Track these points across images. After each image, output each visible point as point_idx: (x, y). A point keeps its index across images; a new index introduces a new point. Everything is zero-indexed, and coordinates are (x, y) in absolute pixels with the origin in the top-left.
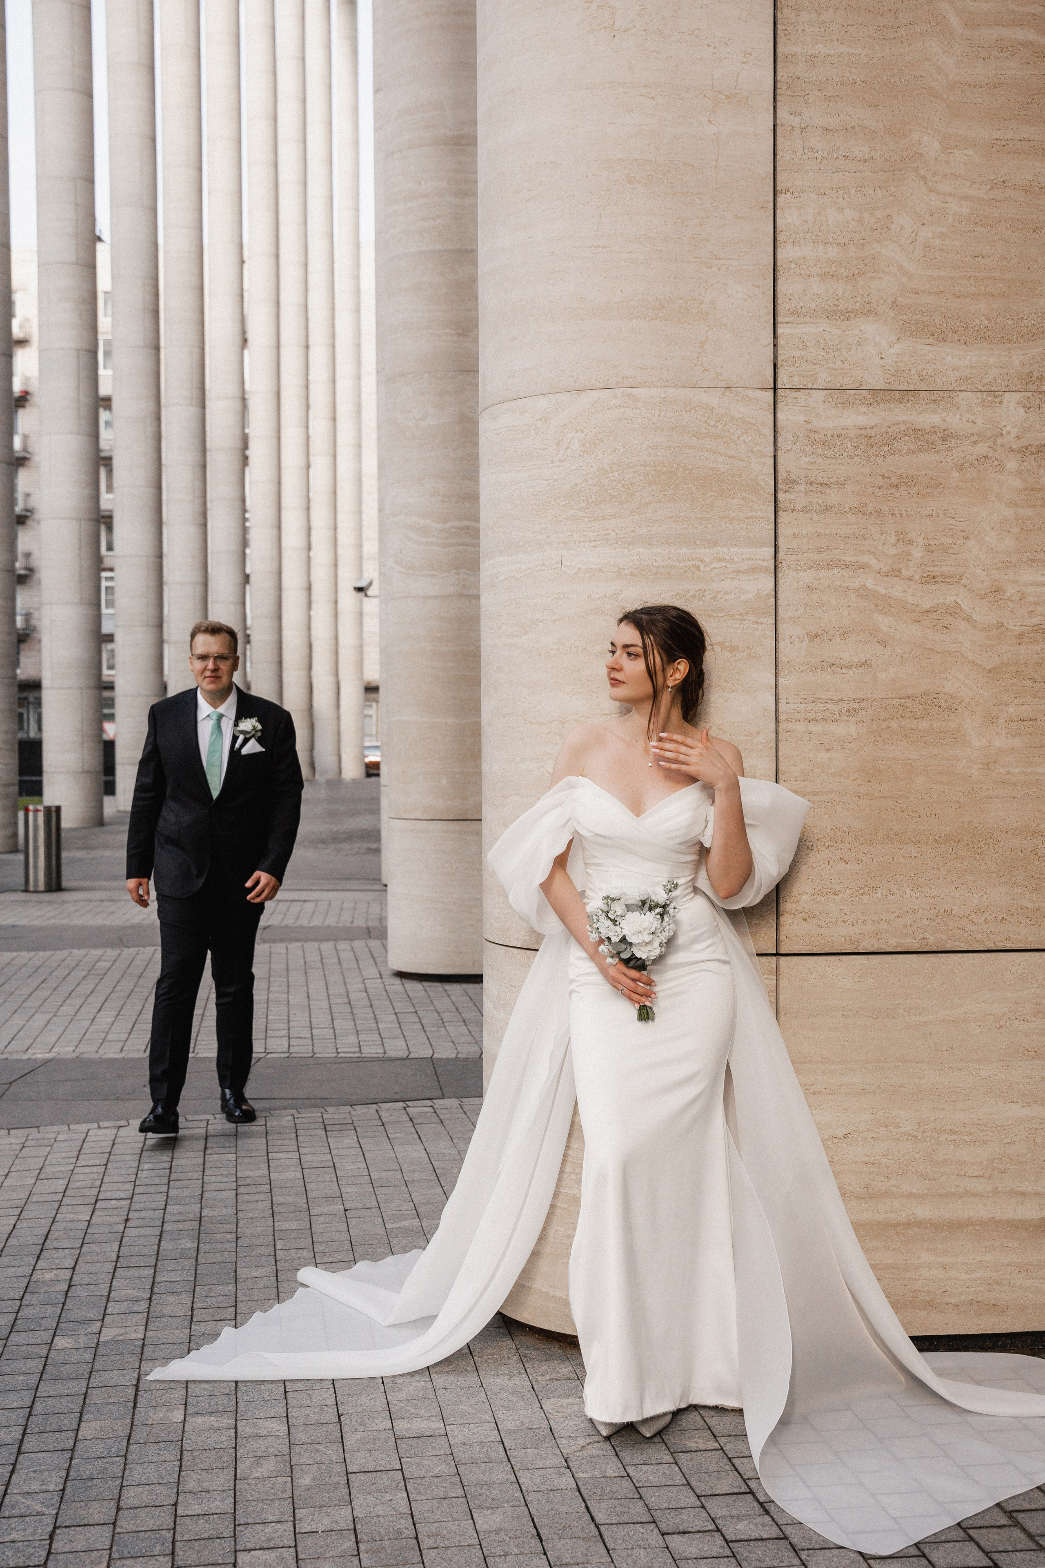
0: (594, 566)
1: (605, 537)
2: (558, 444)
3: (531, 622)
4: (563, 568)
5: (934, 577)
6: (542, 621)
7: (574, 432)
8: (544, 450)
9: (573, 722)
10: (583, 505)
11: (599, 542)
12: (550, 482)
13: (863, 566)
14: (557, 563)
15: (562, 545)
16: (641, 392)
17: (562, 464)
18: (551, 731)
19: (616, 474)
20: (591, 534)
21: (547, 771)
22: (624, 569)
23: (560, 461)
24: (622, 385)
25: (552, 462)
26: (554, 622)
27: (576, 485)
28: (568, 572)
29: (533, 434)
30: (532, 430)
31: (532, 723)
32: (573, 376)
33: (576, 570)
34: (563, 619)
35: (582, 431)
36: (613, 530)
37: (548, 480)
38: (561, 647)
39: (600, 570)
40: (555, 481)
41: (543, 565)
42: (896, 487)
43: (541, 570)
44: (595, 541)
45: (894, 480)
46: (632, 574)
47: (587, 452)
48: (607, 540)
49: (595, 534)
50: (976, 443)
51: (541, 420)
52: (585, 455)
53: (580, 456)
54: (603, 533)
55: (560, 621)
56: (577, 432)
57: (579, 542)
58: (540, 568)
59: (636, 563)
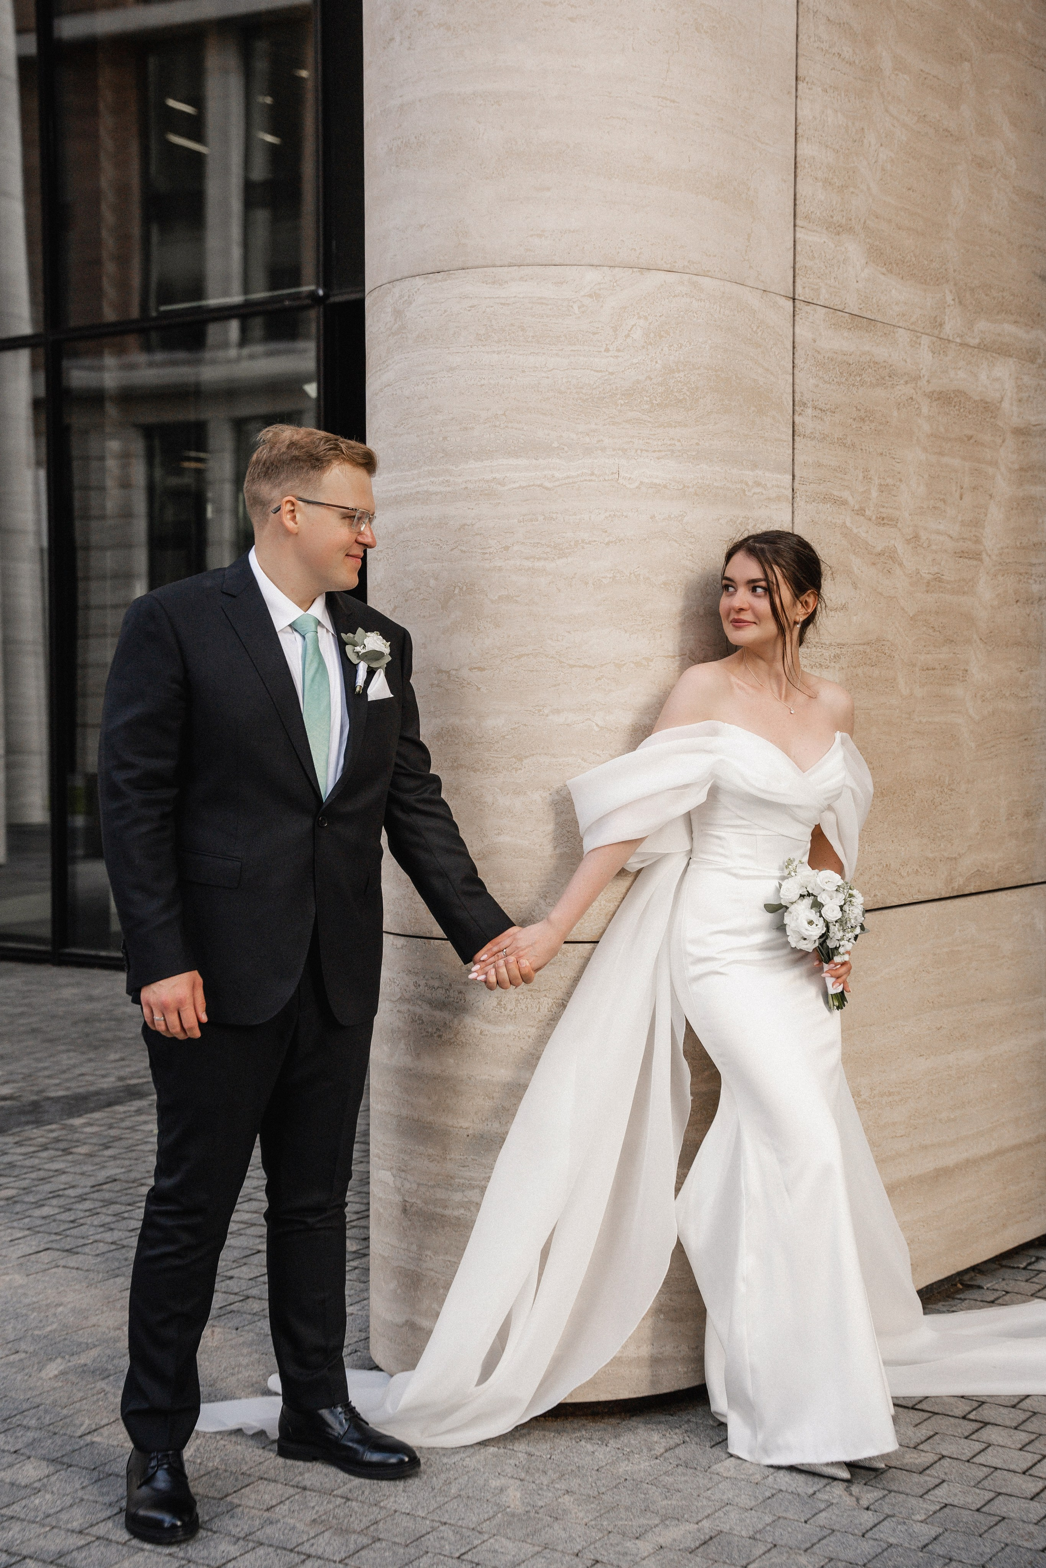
0: (655, 481)
1: (671, 448)
2: (615, 329)
3: (572, 543)
4: (621, 481)
5: (883, 519)
6: (589, 543)
7: (636, 317)
8: (594, 334)
9: (632, 665)
10: (647, 407)
11: (663, 453)
12: (603, 374)
13: (844, 503)
14: (612, 473)
15: (620, 453)
16: (706, 282)
17: (620, 354)
18: (603, 676)
19: (681, 375)
20: (655, 443)
21: (597, 725)
22: (688, 487)
23: (618, 350)
24: (688, 271)
25: (607, 350)
26: (608, 544)
27: (638, 382)
28: (628, 486)
29: (577, 311)
30: (576, 307)
31: (572, 666)
32: (635, 250)
33: (637, 484)
34: (620, 541)
35: (646, 318)
36: (679, 441)
37: (601, 371)
38: (618, 575)
39: (665, 487)
40: (612, 374)
41: (592, 474)
42: (863, 420)
43: (590, 481)
44: (660, 451)
45: (862, 414)
46: (696, 494)
47: (651, 344)
48: (673, 451)
49: (660, 443)
50: (906, 382)
51: (590, 296)
52: (649, 347)
53: (643, 347)
54: (669, 442)
55: (616, 543)
56: (639, 318)
57: (642, 450)
58: (588, 478)
59: (700, 481)
